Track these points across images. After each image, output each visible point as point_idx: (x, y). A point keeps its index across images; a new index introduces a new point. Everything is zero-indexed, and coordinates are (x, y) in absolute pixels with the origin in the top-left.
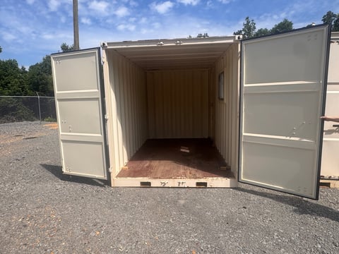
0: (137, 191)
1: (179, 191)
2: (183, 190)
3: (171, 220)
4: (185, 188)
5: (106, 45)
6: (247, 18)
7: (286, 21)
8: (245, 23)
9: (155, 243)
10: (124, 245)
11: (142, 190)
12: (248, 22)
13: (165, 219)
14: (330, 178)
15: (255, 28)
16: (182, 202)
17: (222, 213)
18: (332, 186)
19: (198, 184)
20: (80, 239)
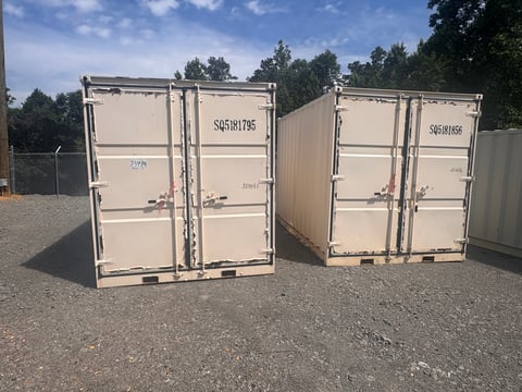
0: (138, 290)
1: (200, 285)
2: (204, 283)
3: (193, 320)
4: (206, 280)
5: (89, 79)
6: (280, 42)
7: (328, 52)
8: (278, 47)
9: (177, 348)
10: (134, 356)
11: (146, 288)
12: (281, 48)
13: (186, 319)
14: (373, 254)
15: (290, 58)
16: (205, 297)
17: (257, 304)
18: (375, 262)
19: (223, 273)
20: (66, 358)
